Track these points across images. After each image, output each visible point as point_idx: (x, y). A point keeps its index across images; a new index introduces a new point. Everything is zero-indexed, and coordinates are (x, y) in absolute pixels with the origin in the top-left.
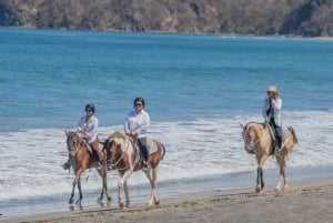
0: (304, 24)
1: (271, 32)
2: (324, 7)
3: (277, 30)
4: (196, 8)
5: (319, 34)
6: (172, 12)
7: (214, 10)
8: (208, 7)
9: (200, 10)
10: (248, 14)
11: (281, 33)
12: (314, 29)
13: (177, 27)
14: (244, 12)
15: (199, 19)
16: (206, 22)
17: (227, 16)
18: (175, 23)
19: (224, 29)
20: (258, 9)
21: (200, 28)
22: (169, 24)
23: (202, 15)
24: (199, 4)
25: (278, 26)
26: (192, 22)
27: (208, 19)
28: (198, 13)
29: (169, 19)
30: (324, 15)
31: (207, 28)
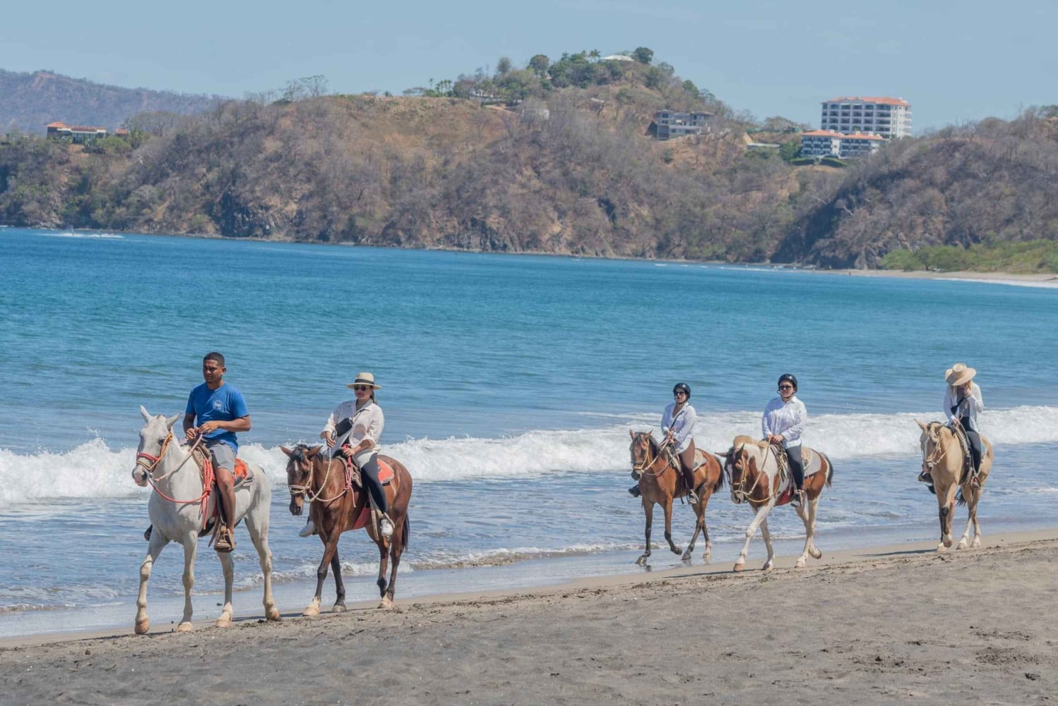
0: (821, 243)
1: (756, 257)
2: (861, 211)
3: (769, 253)
4: (609, 208)
5: (850, 262)
6: (562, 214)
7: (645, 212)
8: (633, 205)
9: (618, 211)
10: (712, 220)
11: (775, 259)
12: (841, 254)
13: (571, 245)
14: (703, 218)
15: (615, 229)
16: (628, 235)
17: (672, 225)
18: (568, 235)
19: (663, 249)
20: (734, 212)
21: (616, 247)
22: (556, 238)
23: (620, 222)
24: (614, 200)
25: (770, 246)
26: (602, 234)
27: (634, 230)
28: (613, 218)
29: (557, 228)
30: (862, 227)
31: (629, 247)
